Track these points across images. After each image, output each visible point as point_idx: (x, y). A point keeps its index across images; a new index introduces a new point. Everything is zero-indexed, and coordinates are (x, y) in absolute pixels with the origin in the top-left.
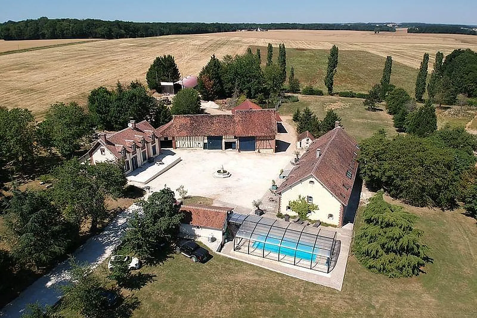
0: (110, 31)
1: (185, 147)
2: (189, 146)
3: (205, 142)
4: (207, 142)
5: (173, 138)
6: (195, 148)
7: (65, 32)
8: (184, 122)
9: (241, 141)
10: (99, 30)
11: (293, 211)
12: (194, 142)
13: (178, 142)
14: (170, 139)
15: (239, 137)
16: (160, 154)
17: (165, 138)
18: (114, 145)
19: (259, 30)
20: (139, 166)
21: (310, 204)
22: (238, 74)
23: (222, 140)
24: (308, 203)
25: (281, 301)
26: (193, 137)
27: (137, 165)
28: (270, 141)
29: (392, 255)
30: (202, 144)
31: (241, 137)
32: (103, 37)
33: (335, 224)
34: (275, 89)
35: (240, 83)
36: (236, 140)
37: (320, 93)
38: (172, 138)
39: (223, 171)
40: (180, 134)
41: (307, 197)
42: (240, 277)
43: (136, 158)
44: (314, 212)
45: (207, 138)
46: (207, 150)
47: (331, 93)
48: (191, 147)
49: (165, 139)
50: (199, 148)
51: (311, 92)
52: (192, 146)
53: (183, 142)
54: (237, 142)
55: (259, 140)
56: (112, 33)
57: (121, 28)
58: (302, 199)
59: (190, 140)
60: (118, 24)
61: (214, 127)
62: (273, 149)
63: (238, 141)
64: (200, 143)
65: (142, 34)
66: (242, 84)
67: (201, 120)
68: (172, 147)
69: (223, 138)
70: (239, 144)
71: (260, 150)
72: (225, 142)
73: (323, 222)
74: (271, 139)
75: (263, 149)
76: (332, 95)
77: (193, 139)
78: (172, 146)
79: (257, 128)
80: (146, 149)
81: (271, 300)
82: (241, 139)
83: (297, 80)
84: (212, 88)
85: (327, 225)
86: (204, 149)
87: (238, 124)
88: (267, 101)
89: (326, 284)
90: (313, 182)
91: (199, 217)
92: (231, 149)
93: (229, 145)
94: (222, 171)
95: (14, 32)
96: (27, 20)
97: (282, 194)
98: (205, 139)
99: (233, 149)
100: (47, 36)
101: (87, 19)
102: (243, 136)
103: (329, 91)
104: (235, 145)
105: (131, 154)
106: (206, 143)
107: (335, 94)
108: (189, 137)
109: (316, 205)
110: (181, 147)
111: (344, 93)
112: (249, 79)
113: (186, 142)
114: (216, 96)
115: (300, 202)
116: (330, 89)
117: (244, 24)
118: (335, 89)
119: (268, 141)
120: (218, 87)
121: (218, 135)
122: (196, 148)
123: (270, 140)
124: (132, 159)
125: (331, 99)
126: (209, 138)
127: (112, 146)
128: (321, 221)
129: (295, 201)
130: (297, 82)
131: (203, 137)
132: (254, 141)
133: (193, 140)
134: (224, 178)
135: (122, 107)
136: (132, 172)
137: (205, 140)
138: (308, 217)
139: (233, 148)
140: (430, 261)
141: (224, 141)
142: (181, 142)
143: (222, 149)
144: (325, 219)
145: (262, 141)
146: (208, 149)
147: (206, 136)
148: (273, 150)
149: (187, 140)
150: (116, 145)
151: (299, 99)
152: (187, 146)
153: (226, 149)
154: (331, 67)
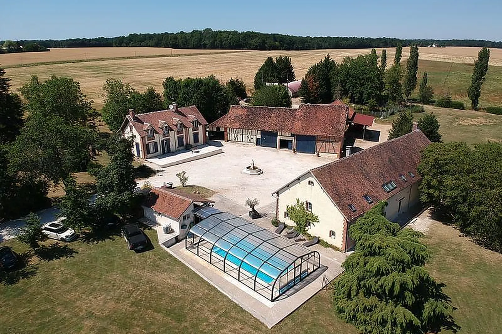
0: (264, 42)
1: (237, 140)
2: (241, 141)
3: (258, 137)
4: (260, 137)
5: (226, 129)
6: (247, 143)
7: (224, 43)
8: (241, 113)
9: (299, 141)
10: (253, 42)
11: (290, 219)
12: (246, 136)
13: (231, 134)
14: (222, 130)
15: (296, 135)
16: (204, 144)
17: (217, 128)
18: (143, 123)
19: (434, 46)
20: (171, 151)
21: (310, 213)
22: (350, 76)
23: (277, 137)
24: (307, 211)
25: (180, 318)
26: (246, 130)
27: (170, 149)
28: (334, 144)
29: (374, 300)
30: (254, 140)
31: (298, 135)
32: (256, 48)
33: (338, 247)
34: (395, 95)
35: (351, 86)
36: (292, 138)
37: (460, 106)
38: (224, 129)
39: (254, 167)
40: (233, 125)
41: (305, 203)
42: (160, 278)
43: (168, 141)
44: (313, 224)
45: (261, 132)
46: (259, 147)
47: (475, 107)
48: (242, 142)
49: (217, 130)
50: (251, 143)
51: (447, 104)
52: (244, 141)
53: (235, 134)
54: (294, 142)
55: (320, 141)
56: (266, 45)
57: (276, 41)
58: (300, 205)
59: (243, 133)
60: (275, 37)
61: (270, 121)
62: (336, 153)
63: (295, 140)
64: (252, 138)
65: (298, 47)
66: (353, 87)
67: (259, 112)
68: (224, 140)
69: (279, 134)
70: (296, 143)
71: (319, 153)
72: (280, 140)
73: (324, 240)
74: (336, 142)
75: (325, 152)
76: (477, 110)
77: (246, 132)
78: (224, 138)
79: (321, 126)
80: (184, 134)
81: (169, 313)
82: (299, 138)
83: (430, 88)
84: (316, 89)
85: (327, 245)
86: (257, 145)
87: (298, 120)
88: (380, 108)
89: (257, 314)
90: (312, 183)
91: (164, 202)
92: (287, 149)
93: (285, 144)
94: (252, 167)
95: (180, 41)
96: (194, 30)
97: (280, 195)
98: (258, 133)
99: (289, 149)
100: (208, 46)
101: (247, 31)
102: (300, 134)
103: (472, 104)
104: (292, 145)
105: (161, 135)
106: (260, 139)
107: (480, 109)
108: (241, 130)
109: (316, 215)
110: (233, 140)
111: (494, 109)
112: (363, 82)
113: (239, 135)
114: (320, 99)
115: (298, 208)
116: (475, 103)
117: (419, 40)
118: (481, 103)
119: (331, 143)
120: (324, 90)
121: (272, 131)
122: (249, 143)
123: (334, 142)
124: (163, 142)
125: (474, 114)
126: (263, 133)
127: (140, 124)
128: (321, 239)
129: (293, 206)
130: (431, 90)
131: (256, 131)
132: (314, 141)
133: (246, 134)
134: (251, 174)
135: (188, 94)
136: (161, 155)
137: (258, 135)
138: (307, 230)
139: (289, 147)
140: (453, 329)
141: (279, 138)
142: (233, 134)
143: (276, 148)
144: (325, 237)
145: (325, 143)
146: (261, 146)
147: (260, 130)
148: (337, 155)
149: (239, 133)
150: (145, 123)
151: (424, 110)
152: (239, 140)
153: (280, 148)
154: (477, 73)
